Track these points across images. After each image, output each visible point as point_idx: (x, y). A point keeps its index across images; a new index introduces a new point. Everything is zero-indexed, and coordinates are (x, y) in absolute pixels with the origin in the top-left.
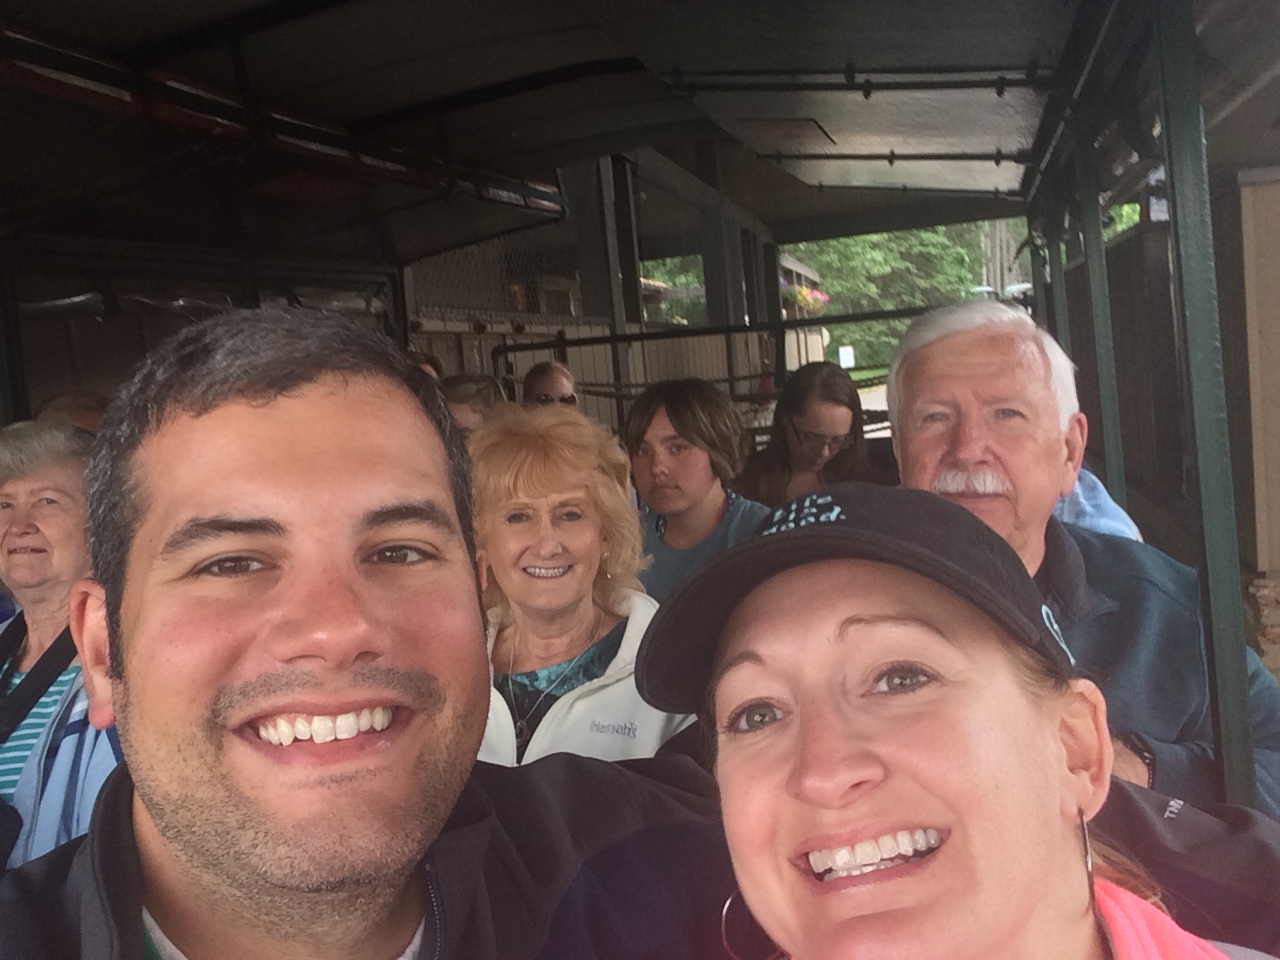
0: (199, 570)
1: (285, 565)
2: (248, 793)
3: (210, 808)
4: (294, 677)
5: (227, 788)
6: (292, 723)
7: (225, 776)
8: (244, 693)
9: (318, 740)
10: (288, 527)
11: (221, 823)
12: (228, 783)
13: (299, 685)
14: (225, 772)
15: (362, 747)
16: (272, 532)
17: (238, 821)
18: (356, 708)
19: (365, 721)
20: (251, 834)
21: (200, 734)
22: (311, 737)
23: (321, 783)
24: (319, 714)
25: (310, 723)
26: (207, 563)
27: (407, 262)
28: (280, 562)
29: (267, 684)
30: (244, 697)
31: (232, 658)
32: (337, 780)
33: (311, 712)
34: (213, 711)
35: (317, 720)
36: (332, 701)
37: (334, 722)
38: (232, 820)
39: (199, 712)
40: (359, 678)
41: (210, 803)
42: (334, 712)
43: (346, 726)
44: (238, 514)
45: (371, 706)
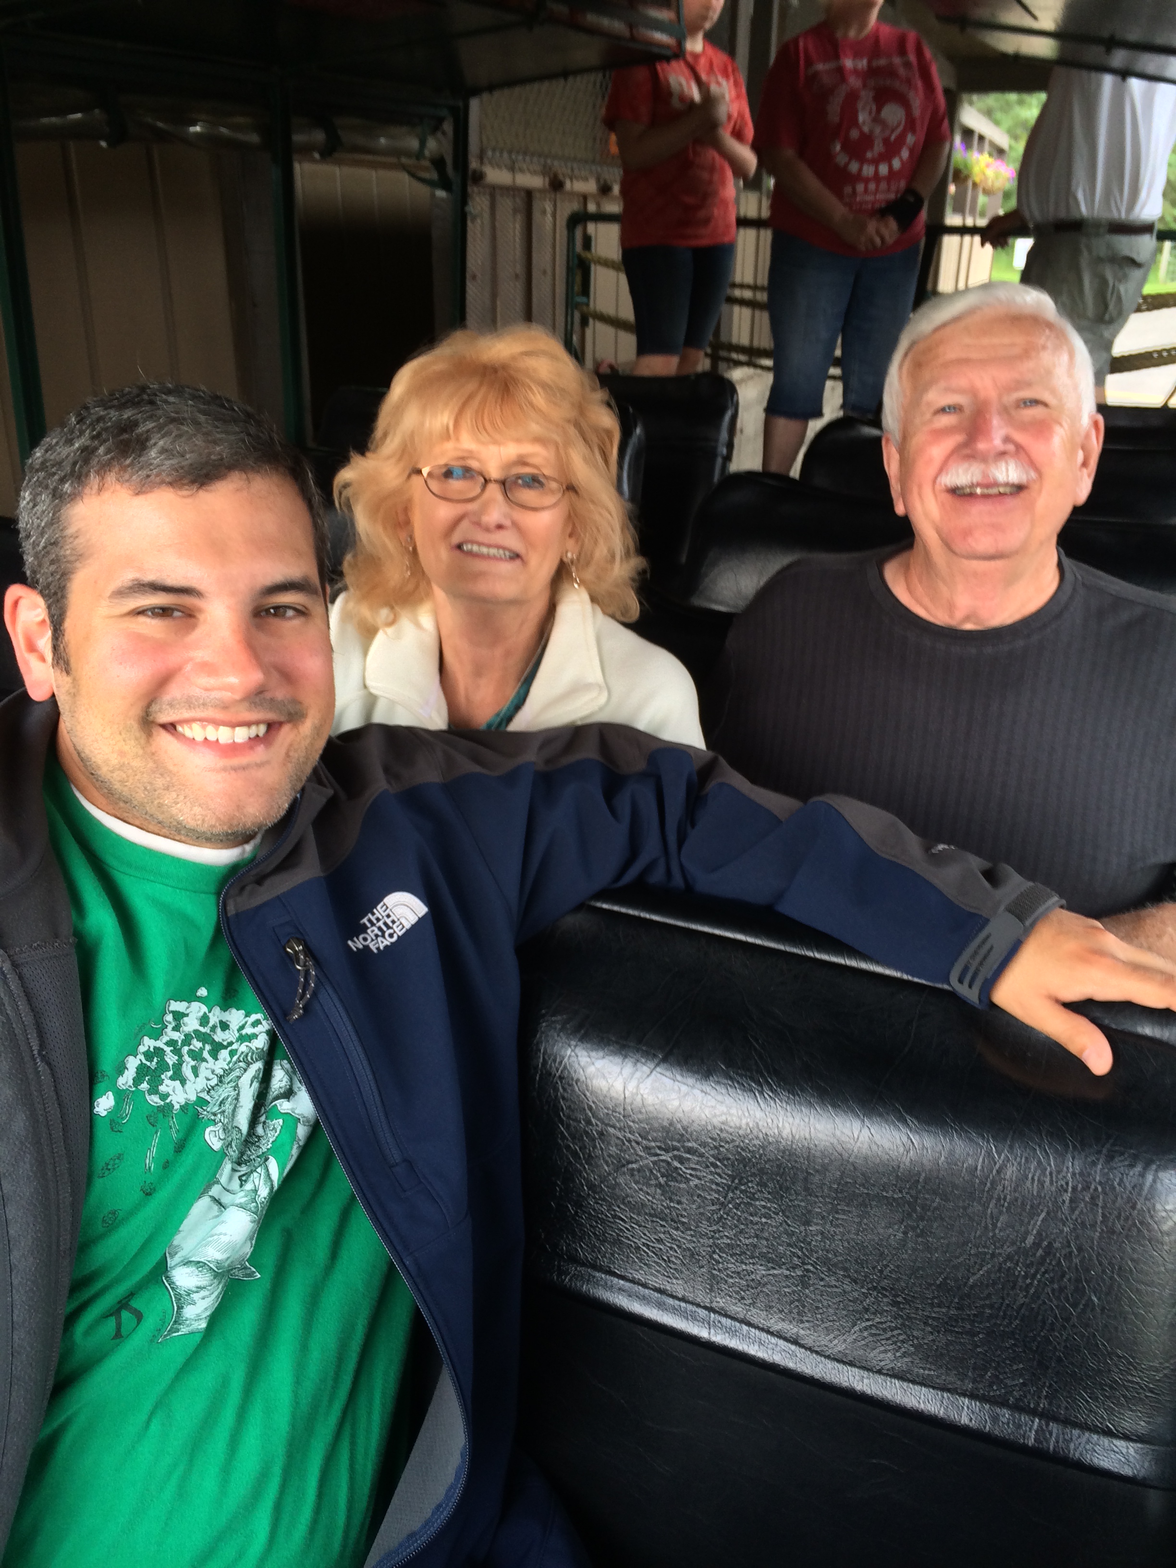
0: (140, 612)
1: (201, 617)
2: (171, 768)
3: (143, 773)
4: (208, 700)
5: (155, 762)
6: (204, 727)
7: (153, 754)
8: (171, 705)
9: (221, 741)
10: (207, 595)
11: (150, 783)
12: (156, 758)
13: (212, 706)
14: (153, 751)
15: (252, 748)
16: (194, 596)
17: (163, 785)
18: (248, 724)
19: (253, 731)
20: (174, 795)
21: (136, 726)
22: (217, 740)
23: (224, 769)
24: (224, 725)
25: (217, 730)
26: (145, 608)
27: (476, 91)
28: (198, 615)
29: (190, 703)
30: (171, 707)
31: (163, 682)
32: (235, 769)
33: (217, 723)
34: (146, 712)
35: (222, 728)
36: (234, 719)
37: (234, 731)
38: (160, 782)
39: (137, 711)
40: (253, 705)
41: (142, 770)
42: (233, 725)
43: (241, 735)
44: (170, 582)
45: (257, 723)
